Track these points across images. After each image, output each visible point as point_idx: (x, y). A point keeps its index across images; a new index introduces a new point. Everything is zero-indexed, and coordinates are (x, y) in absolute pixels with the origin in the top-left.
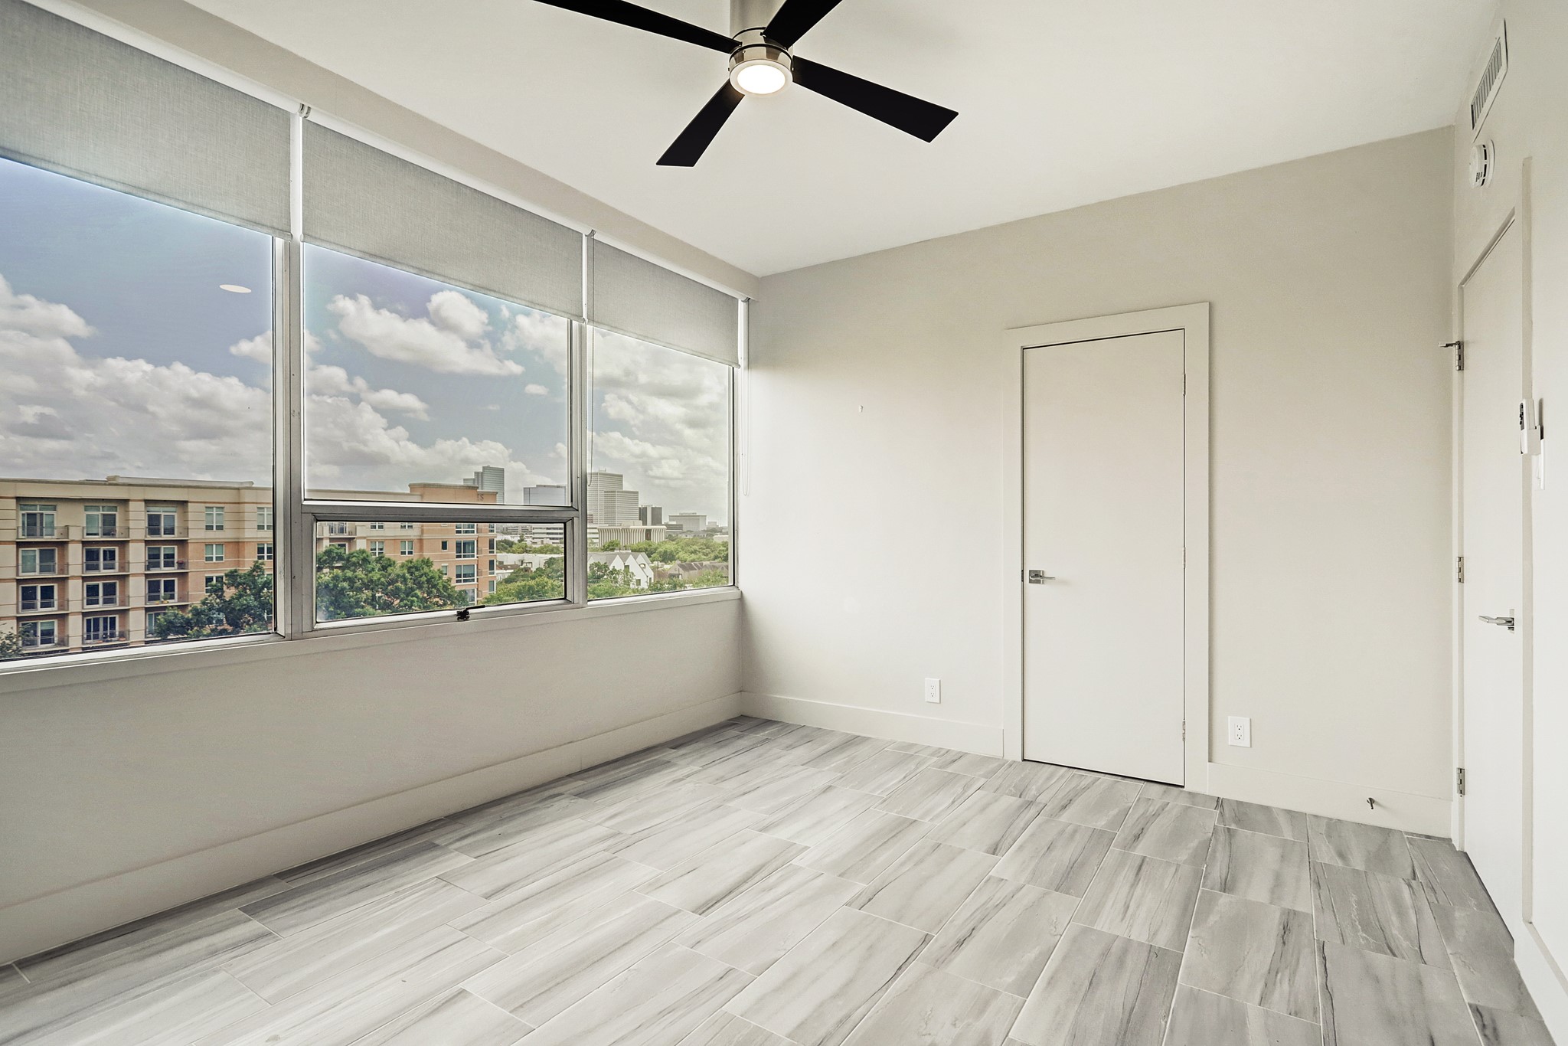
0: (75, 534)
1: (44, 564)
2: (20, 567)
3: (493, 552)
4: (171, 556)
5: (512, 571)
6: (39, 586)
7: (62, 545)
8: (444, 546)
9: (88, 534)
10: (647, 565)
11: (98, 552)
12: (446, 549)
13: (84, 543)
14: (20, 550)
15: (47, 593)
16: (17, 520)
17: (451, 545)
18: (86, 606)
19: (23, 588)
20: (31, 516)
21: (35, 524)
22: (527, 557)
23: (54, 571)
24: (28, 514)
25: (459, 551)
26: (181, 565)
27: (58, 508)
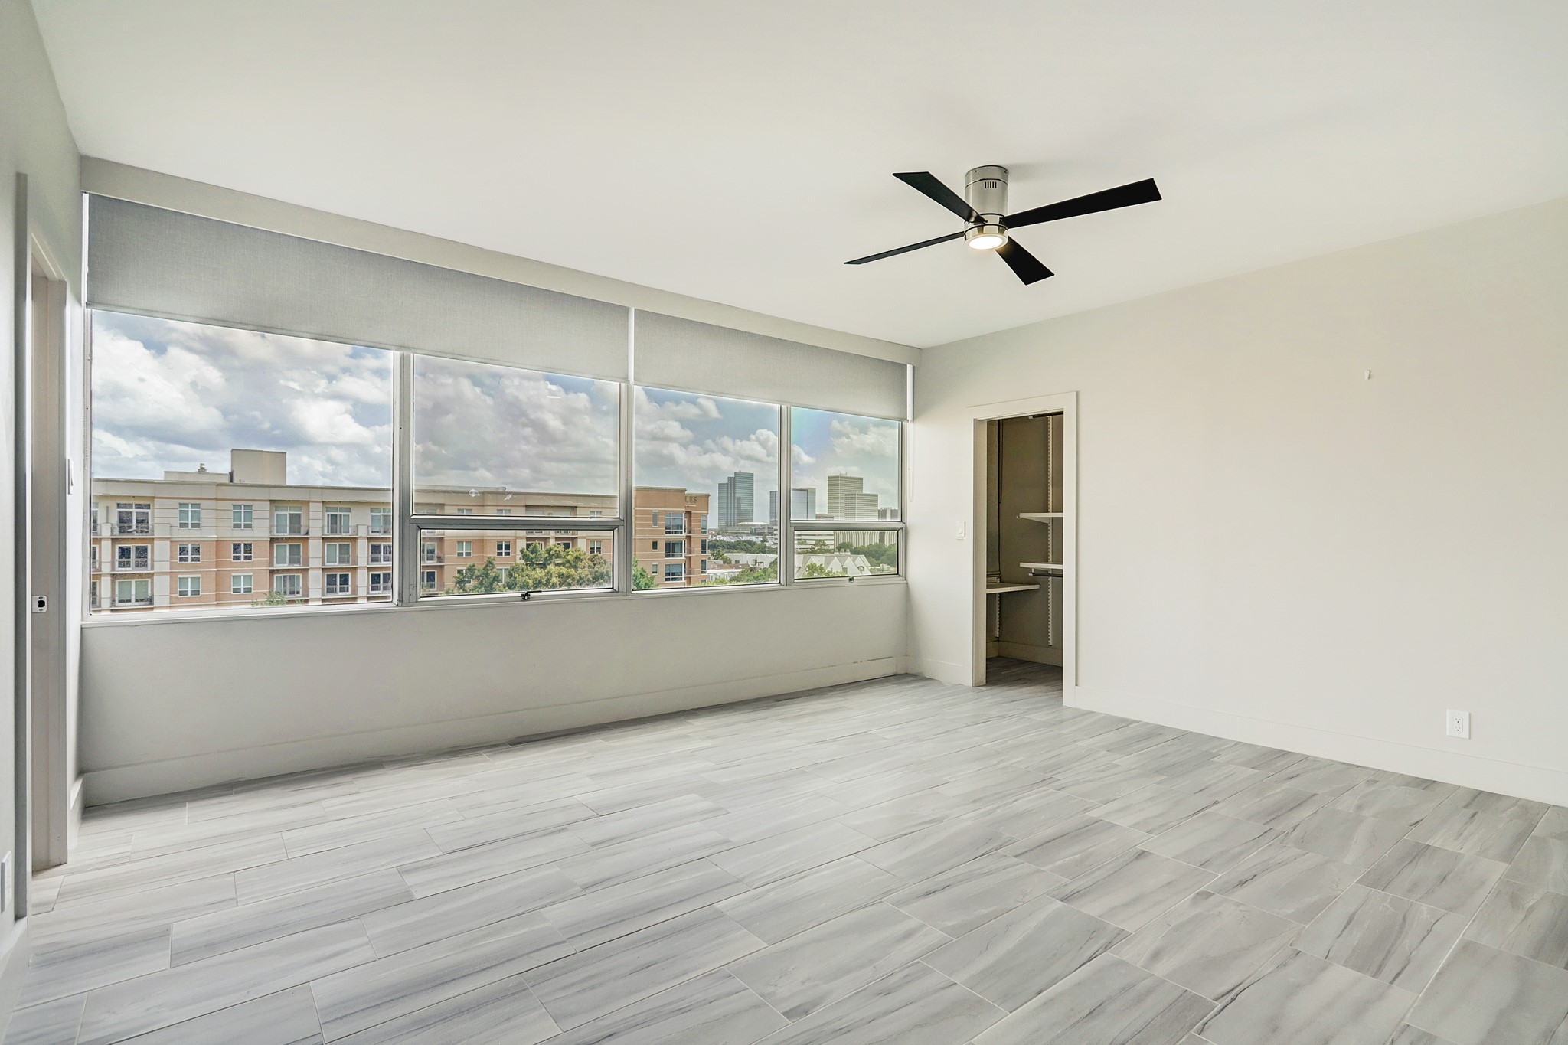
0: (363, 532)
1: (342, 556)
2: (326, 558)
3: (705, 552)
4: (431, 551)
5: (741, 570)
6: (338, 574)
7: (354, 540)
8: (655, 545)
9: (372, 532)
10: (865, 568)
11: (379, 546)
12: (656, 548)
13: (369, 539)
14: (326, 544)
15: (345, 580)
16: (323, 520)
17: (662, 546)
18: (371, 592)
19: (328, 575)
20: (334, 517)
21: (336, 523)
22: (760, 557)
23: (348, 561)
24: (332, 515)
25: (667, 550)
26: (440, 559)
27: (352, 510)
